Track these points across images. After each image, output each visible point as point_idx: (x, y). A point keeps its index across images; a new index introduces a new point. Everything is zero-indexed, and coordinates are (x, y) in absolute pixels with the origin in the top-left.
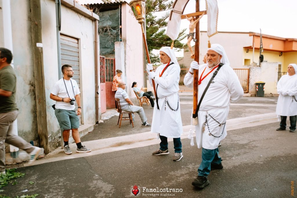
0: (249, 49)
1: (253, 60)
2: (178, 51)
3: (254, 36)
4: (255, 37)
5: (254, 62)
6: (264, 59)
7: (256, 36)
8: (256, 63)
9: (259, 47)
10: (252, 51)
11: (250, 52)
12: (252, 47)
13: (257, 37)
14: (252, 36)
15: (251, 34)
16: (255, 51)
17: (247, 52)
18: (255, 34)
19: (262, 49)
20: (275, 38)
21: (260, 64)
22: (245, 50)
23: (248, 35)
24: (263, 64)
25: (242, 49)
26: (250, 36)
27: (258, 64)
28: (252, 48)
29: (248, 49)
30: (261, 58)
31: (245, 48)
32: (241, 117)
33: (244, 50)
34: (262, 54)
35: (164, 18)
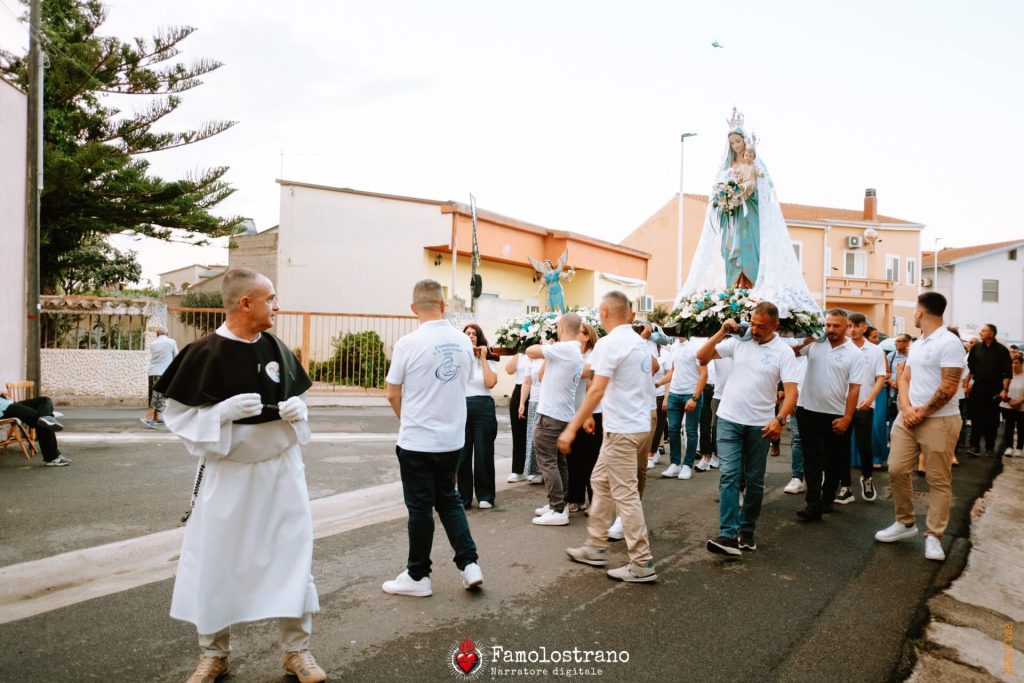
0: (442, 254)
1: (453, 290)
2: (199, 244)
3: (454, 213)
4: (457, 216)
5: (455, 298)
6: (485, 289)
7: (461, 214)
8: (463, 298)
9: (470, 250)
10: (451, 259)
11: (444, 264)
12: (450, 248)
13: (463, 219)
14: (451, 215)
15: (448, 208)
16: (458, 261)
17: (436, 264)
18: (458, 210)
19: (477, 256)
20: (519, 227)
21: (472, 304)
22: (430, 256)
23: (438, 209)
24: (481, 302)
25: (422, 254)
26: (443, 213)
27: (468, 304)
28: (451, 252)
29: (438, 254)
30: (477, 285)
31: (430, 250)
32: (381, 483)
33: (427, 259)
34: (477, 273)
35: (144, 121)
